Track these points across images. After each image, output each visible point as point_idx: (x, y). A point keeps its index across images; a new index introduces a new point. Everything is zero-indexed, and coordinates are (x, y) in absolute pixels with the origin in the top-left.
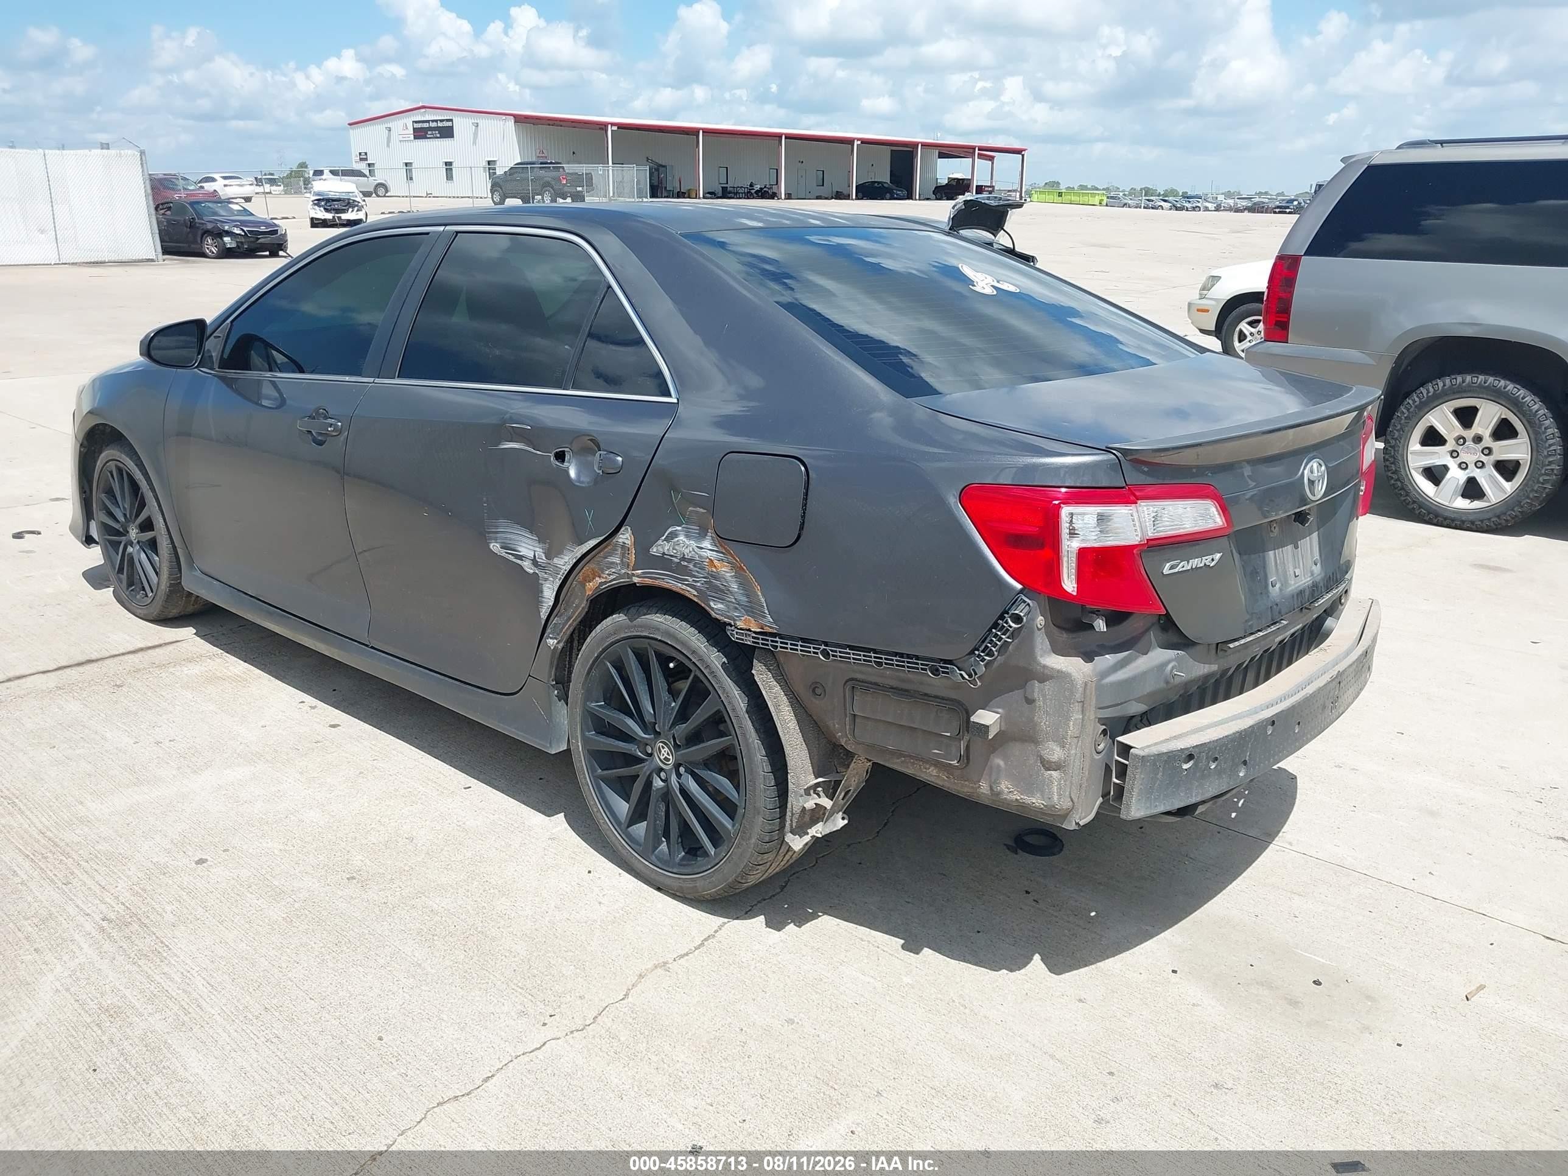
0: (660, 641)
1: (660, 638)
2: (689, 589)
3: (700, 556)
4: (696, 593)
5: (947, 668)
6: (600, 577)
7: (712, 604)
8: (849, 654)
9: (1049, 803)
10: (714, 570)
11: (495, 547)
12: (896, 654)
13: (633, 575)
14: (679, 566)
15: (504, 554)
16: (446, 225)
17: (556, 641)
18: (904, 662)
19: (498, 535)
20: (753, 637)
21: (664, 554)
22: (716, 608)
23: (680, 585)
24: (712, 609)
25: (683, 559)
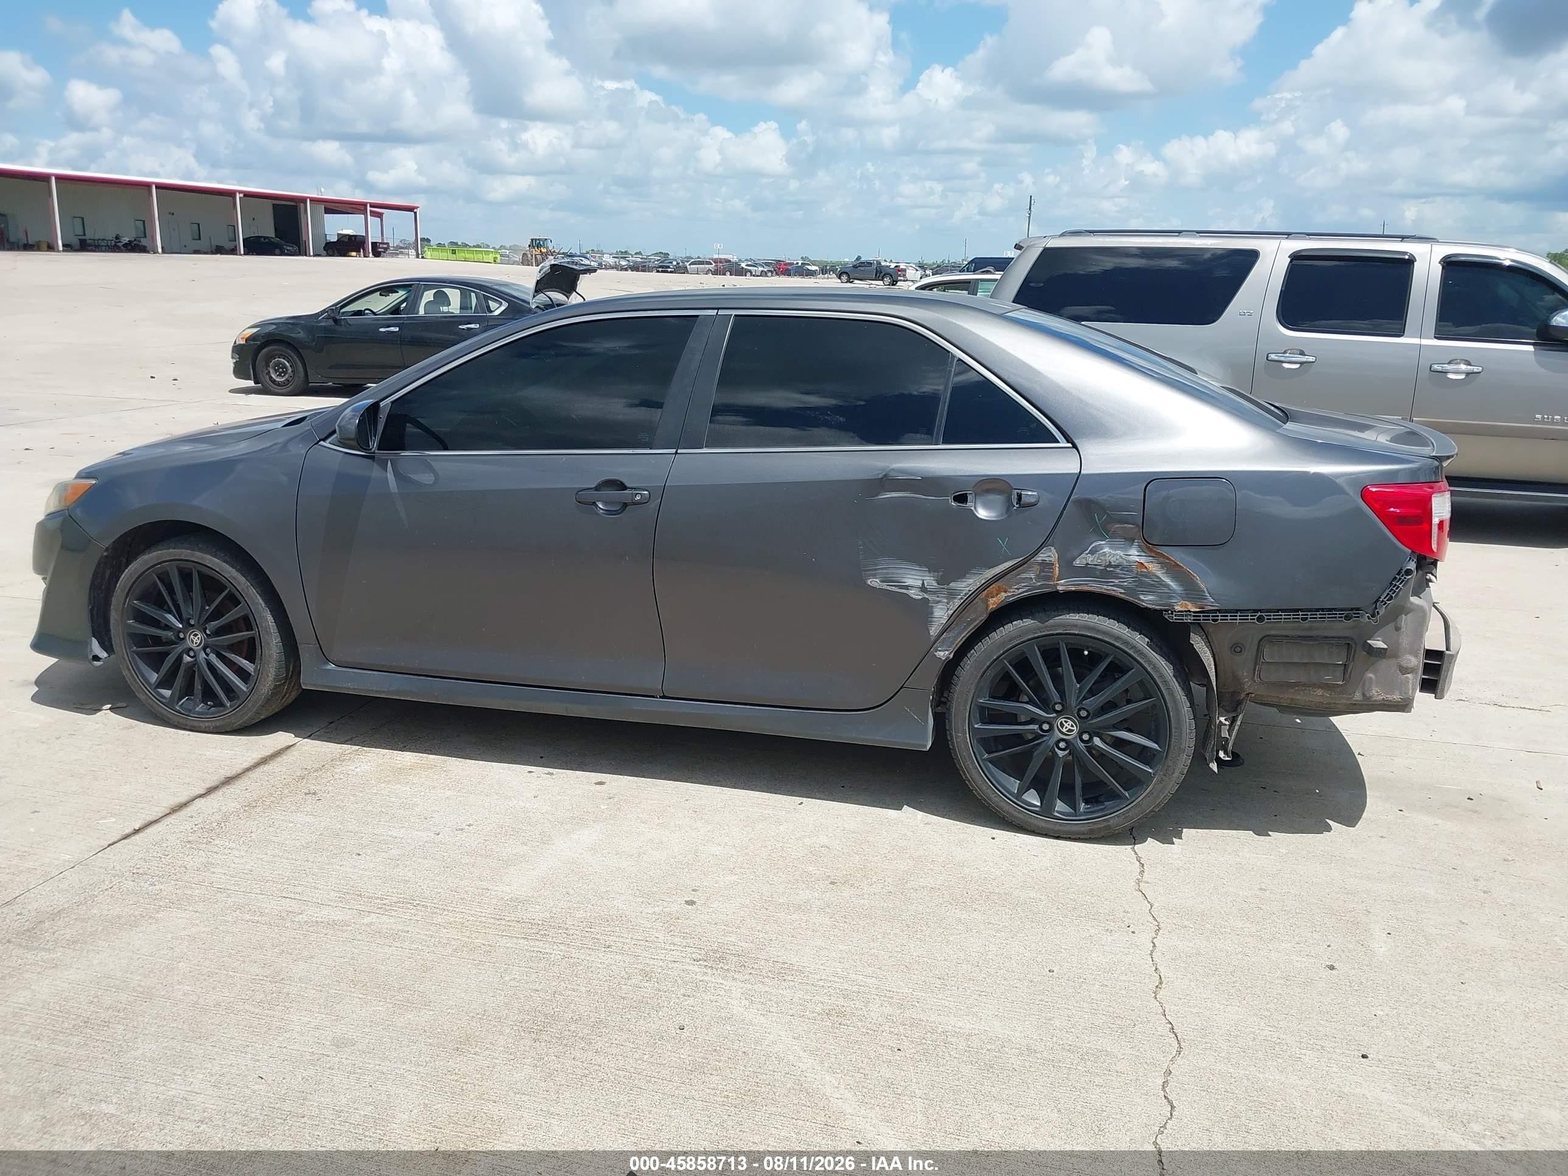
0: (1078, 635)
1: (1077, 632)
2: (1115, 588)
3: (1128, 561)
4: (1123, 591)
5: (1358, 613)
6: (1005, 592)
7: (1142, 597)
8: (1281, 615)
9: (1406, 696)
10: (1145, 570)
11: (874, 582)
12: (1318, 610)
13: (1058, 584)
14: (1107, 572)
15: (885, 587)
16: (718, 309)
17: (947, 653)
18: (1325, 614)
19: (877, 572)
20: (1194, 616)
21: (1087, 564)
22: (1147, 600)
23: (1105, 587)
24: (1143, 601)
25: (1110, 565)
